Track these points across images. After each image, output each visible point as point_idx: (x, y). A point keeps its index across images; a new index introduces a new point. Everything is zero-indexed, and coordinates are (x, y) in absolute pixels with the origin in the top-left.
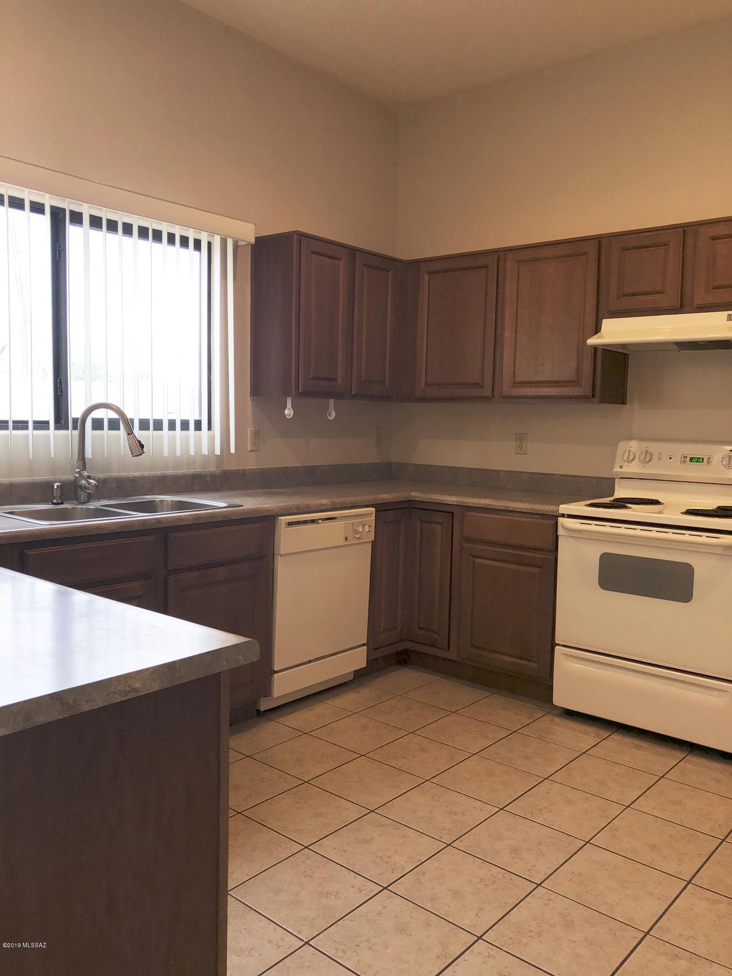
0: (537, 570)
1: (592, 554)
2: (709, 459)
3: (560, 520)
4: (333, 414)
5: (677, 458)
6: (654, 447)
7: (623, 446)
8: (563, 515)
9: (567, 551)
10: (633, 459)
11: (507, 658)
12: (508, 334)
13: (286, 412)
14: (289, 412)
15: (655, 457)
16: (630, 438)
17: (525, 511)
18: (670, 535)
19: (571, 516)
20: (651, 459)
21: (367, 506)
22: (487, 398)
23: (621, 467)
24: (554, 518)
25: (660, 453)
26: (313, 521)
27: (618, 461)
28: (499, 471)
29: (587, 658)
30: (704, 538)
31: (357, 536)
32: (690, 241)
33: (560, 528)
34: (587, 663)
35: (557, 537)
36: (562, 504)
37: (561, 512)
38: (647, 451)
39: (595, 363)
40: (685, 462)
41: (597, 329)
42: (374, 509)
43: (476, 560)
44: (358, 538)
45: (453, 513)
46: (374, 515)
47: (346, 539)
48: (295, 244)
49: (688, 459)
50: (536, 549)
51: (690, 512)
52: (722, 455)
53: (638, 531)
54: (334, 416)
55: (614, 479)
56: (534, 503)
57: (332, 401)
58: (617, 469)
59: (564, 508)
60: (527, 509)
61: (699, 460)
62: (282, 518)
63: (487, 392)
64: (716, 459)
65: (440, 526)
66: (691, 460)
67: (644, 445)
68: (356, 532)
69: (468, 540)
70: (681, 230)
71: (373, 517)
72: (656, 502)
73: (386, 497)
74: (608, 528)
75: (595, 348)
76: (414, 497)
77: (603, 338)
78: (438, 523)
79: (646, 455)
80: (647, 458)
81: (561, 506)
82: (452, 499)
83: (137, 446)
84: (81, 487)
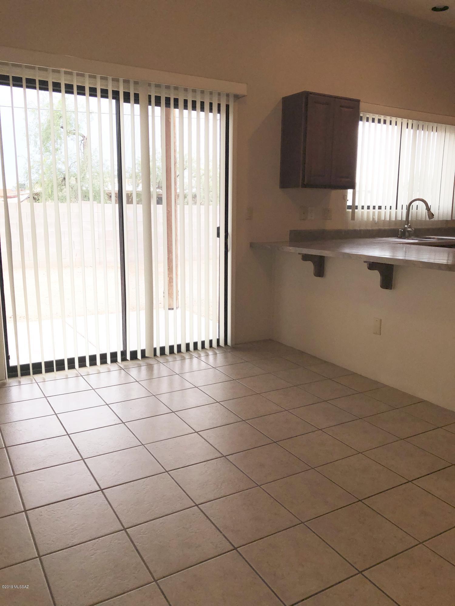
83: (431, 215)
84: (408, 231)
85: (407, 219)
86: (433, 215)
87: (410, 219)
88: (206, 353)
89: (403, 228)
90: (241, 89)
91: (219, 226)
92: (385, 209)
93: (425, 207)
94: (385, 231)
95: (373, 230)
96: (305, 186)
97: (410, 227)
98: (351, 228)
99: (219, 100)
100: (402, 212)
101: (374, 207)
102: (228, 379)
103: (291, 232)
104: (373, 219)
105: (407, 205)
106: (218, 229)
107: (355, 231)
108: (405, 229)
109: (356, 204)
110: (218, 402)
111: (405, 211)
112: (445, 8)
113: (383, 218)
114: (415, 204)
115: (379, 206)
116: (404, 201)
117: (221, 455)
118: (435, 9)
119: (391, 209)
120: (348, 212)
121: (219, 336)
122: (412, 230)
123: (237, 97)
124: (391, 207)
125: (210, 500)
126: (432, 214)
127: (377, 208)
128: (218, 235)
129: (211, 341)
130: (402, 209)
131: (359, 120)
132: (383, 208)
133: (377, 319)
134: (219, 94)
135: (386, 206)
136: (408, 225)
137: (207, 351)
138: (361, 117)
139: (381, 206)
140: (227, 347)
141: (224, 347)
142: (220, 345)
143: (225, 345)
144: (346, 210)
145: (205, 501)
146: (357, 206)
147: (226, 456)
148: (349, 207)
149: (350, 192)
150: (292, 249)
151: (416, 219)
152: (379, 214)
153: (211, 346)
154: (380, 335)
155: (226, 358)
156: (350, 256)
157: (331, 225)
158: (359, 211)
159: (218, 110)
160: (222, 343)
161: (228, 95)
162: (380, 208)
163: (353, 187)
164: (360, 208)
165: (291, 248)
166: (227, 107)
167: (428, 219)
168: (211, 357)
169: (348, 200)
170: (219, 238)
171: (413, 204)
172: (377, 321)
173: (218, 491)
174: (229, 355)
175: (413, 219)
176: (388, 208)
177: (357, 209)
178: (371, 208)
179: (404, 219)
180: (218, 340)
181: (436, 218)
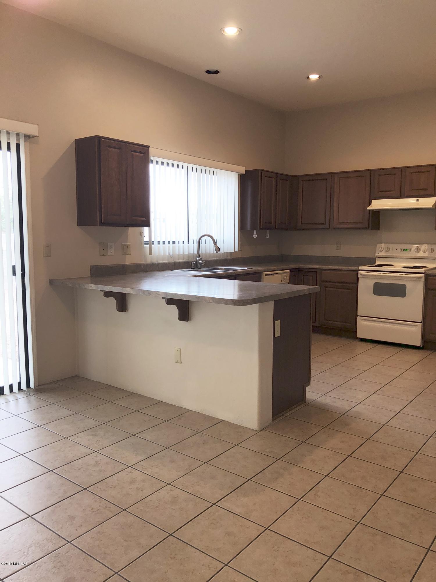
0: (350, 291)
1: (371, 283)
2: (410, 249)
3: (359, 272)
4: (269, 236)
5: (399, 250)
6: (391, 246)
7: (378, 245)
8: (360, 270)
9: (362, 283)
10: (383, 251)
11: (339, 323)
12: (335, 205)
13: (254, 235)
14: (255, 236)
15: (391, 250)
16: (381, 243)
17: (345, 269)
18: (398, 275)
19: (362, 270)
20: (389, 250)
21: (286, 270)
22: (327, 229)
23: (378, 253)
24: (357, 272)
25: (393, 248)
26: (271, 274)
27: (377, 251)
28: (330, 257)
29: (370, 319)
30: (410, 275)
31: (285, 280)
32: (403, 173)
33: (359, 275)
34: (368, 321)
35: (358, 278)
36: (360, 266)
37: (359, 269)
38: (388, 247)
39: (369, 216)
40: (402, 251)
41: (370, 204)
42: (289, 271)
43: (326, 288)
44: (285, 281)
45: (317, 272)
46: (289, 273)
47: (281, 281)
48: (260, 174)
49: (403, 250)
50: (349, 283)
51: (404, 267)
52: (415, 248)
53: (387, 274)
54: (269, 237)
55: (375, 258)
56: (349, 267)
57: (268, 231)
58: (377, 254)
59: (361, 268)
60: (347, 269)
61: (407, 250)
62: (264, 273)
63: (327, 226)
64: (413, 249)
65: (311, 277)
66: (404, 250)
67: (387, 245)
68: (284, 279)
69: (323, 281)
70: (400, 169)
71: (289, 274)
72: (392, 265)
73: (293, 266)
74: (377, 274)
75: (369, 210)
76: (301, 267)
77: (372, 207)
78: (311, 276)
79: (387, 249)
80: (388, 250)
81: (360, 267)
82: (317, 267)
83: (218, 249)
84: (199, 263)
85: (198, 253)
86: (219, 249)
87: (200, 253)
88: (6, 399)
89: (195, 260)
90: (32, 129)
91: (15, 265)
92: (179, 244)
93: (212, 242)
94: (180, 263)
95: (169, 263)
96: (102, 224)
97: (201, 260)
98: (149, 262)
99: (8, 138)
100: (193, 246)
101: (169, 242)
102: (32, 426)
103: (92, 267)
104: (169, 253)
105: (197, 240)
106: (14, 267)
107: (153, 264)
108: (197, 262)
109: (153, 240)
110: (21, 455)
111: (196, 245)
112: (217, 72)
113: (177, 252)
114: (203, 239)
115: (173, 241)
116: (194, 237)
117: (26, 516)
118: (208, 72)
119: (183, 243)
120: (146, 247)
121: (20, 379)
122: (203, 262)
123: (27, 137)
124: (183, 241)
125: (16, 570)
126: (218, 247)
127: (171, 243)
128: (14, 273)
129: (11, 386)
130: (193, 243)
131: (150, 163)
132: (177, 243)
133: (178, 349)
134: (8, 133)
135: (179, 241)
136: (199, 258)
137: (8, 397)
138: (152, 161)
139: (175, 241)
140: (30, 390)
141: (26, 390)
142: (22, 389)
143: (27, 388)
144: (144, 245)
145: (11, 573)
146: (153, 242)
147: (32, 516)
148: (146, 243)
149: (146, 230)
150: (93, 287)
151: (206, 252)
152: (174, 248)
153: (11, 391)
154: (181, 363)
155: (29, 402)
156: (150, 293)
157: (130, 260)
158: (155, 247)
159: (8, 149)
160: (24, 386)
161: (18, 135)
162: (174, 242)
163: (148, 225)
164: (156, 243)
165: (93, 285)
166: (18, 146)
167: (215, 252)
168: (12, 403)
169: (145, 237)
170: (15, 277)
171: (202, 239)
172: (177, 350)
173: (24, 559)
174: (33, 398)
175: (203, 252)
176: (181, 243)
177: (153, 244)
178: (166, 243)
179: (196, 252)
180: (19, 384)
181: (222, 251)
